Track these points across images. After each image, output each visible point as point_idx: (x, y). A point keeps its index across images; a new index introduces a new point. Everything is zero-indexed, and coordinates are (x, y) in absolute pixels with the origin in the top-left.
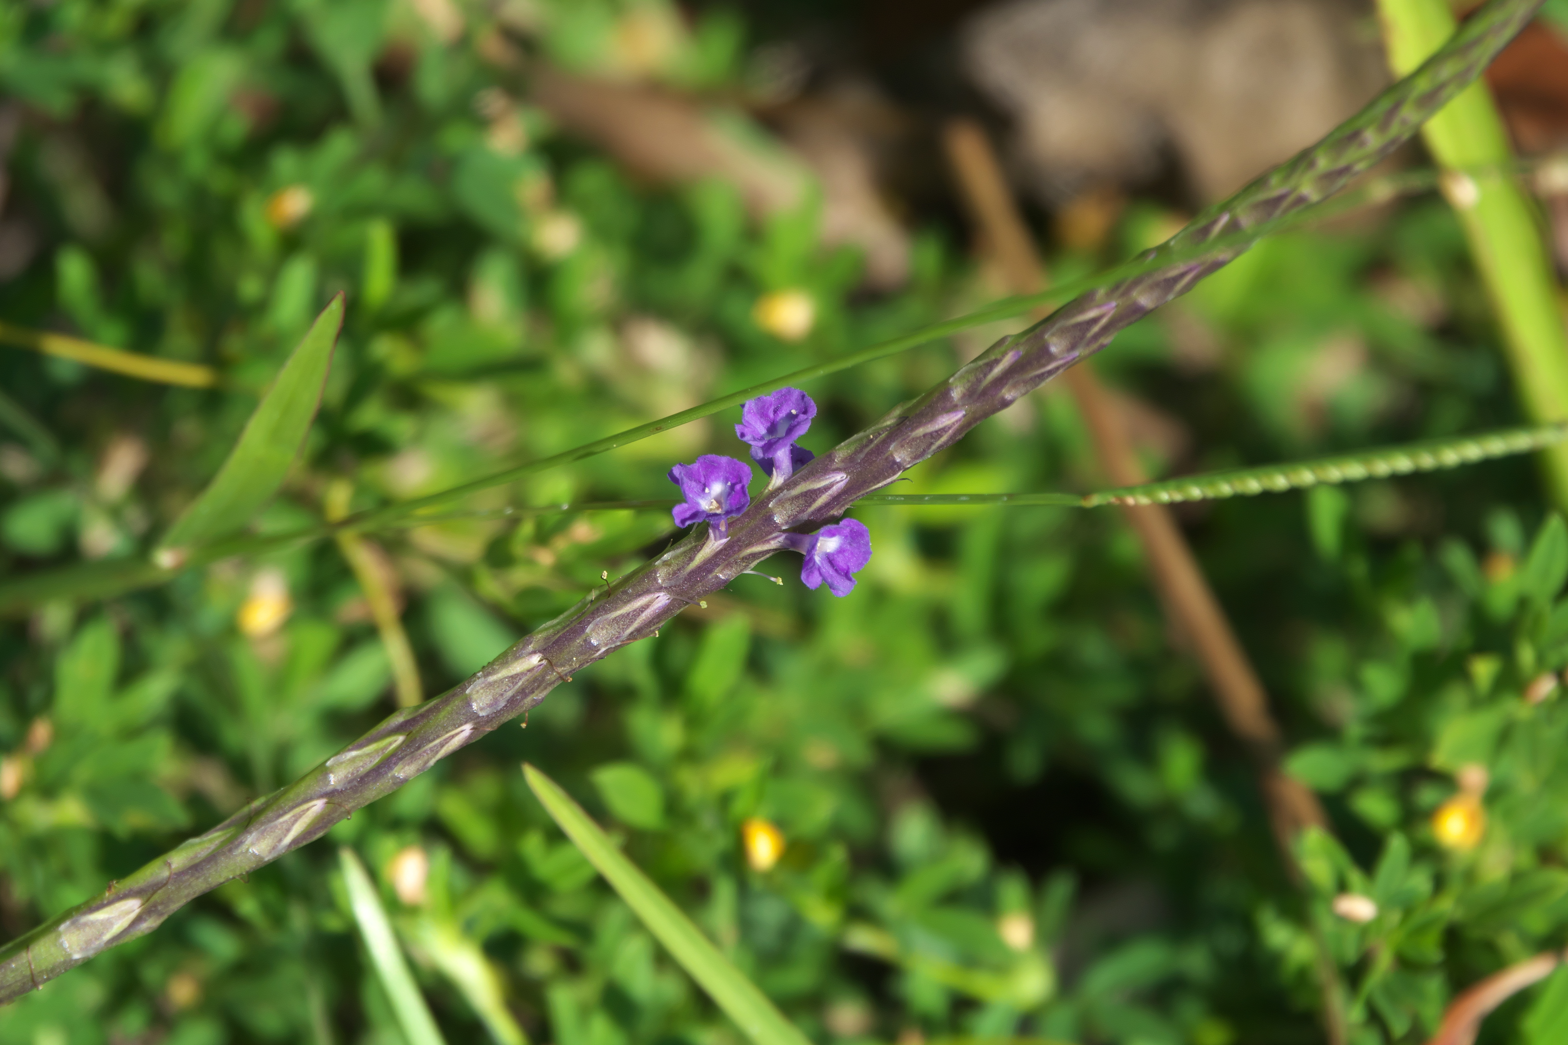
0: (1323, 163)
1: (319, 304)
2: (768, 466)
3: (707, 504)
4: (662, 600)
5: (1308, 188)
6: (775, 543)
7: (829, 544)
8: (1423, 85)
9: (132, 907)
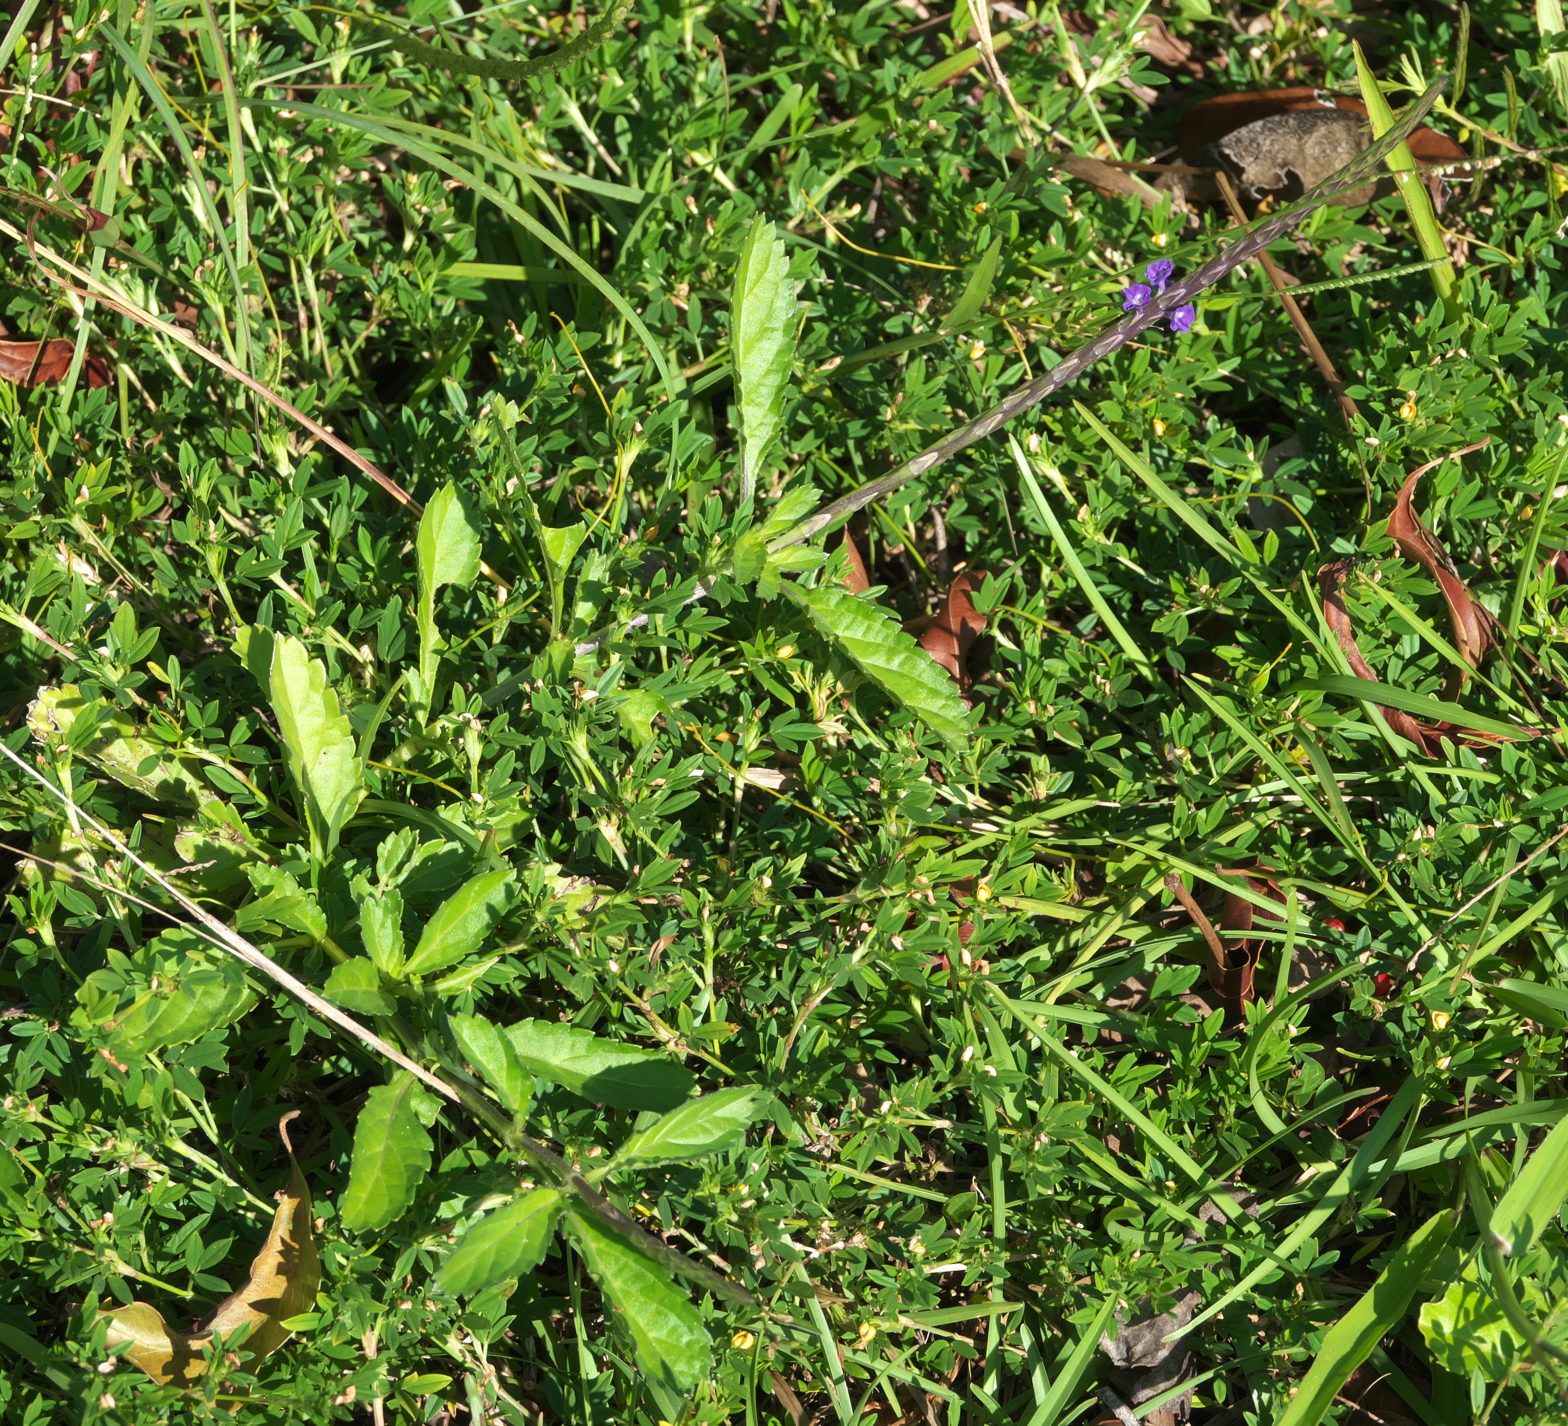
0: (1353, 169)
1: (993, 238)
2: (1157, 288)
3: (1135, 302)
4: (1120, 337)
5: (1348, 179)
6: (1160, 315)
7: (1180, 315)
8: (1388, 139)
9: (935, 455)
